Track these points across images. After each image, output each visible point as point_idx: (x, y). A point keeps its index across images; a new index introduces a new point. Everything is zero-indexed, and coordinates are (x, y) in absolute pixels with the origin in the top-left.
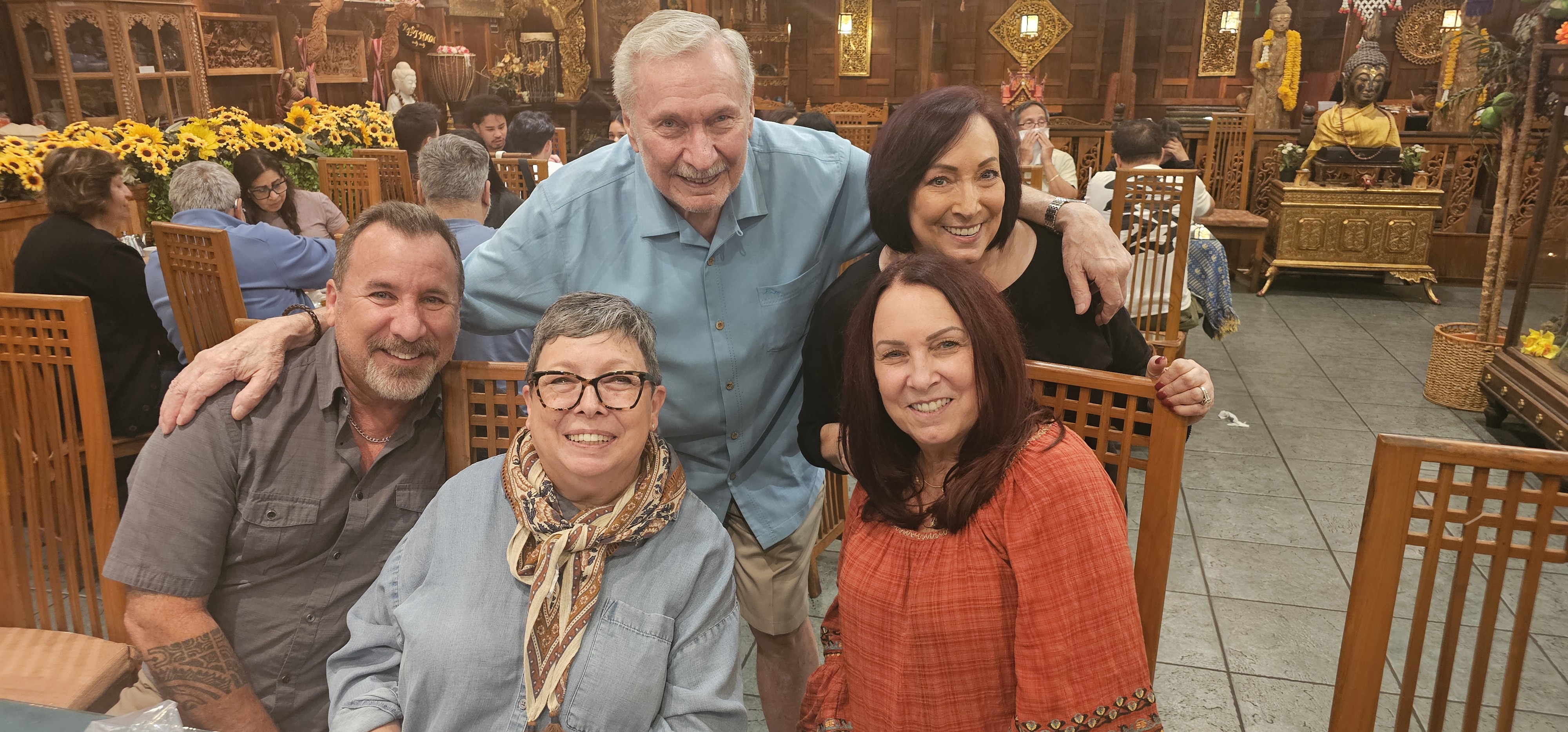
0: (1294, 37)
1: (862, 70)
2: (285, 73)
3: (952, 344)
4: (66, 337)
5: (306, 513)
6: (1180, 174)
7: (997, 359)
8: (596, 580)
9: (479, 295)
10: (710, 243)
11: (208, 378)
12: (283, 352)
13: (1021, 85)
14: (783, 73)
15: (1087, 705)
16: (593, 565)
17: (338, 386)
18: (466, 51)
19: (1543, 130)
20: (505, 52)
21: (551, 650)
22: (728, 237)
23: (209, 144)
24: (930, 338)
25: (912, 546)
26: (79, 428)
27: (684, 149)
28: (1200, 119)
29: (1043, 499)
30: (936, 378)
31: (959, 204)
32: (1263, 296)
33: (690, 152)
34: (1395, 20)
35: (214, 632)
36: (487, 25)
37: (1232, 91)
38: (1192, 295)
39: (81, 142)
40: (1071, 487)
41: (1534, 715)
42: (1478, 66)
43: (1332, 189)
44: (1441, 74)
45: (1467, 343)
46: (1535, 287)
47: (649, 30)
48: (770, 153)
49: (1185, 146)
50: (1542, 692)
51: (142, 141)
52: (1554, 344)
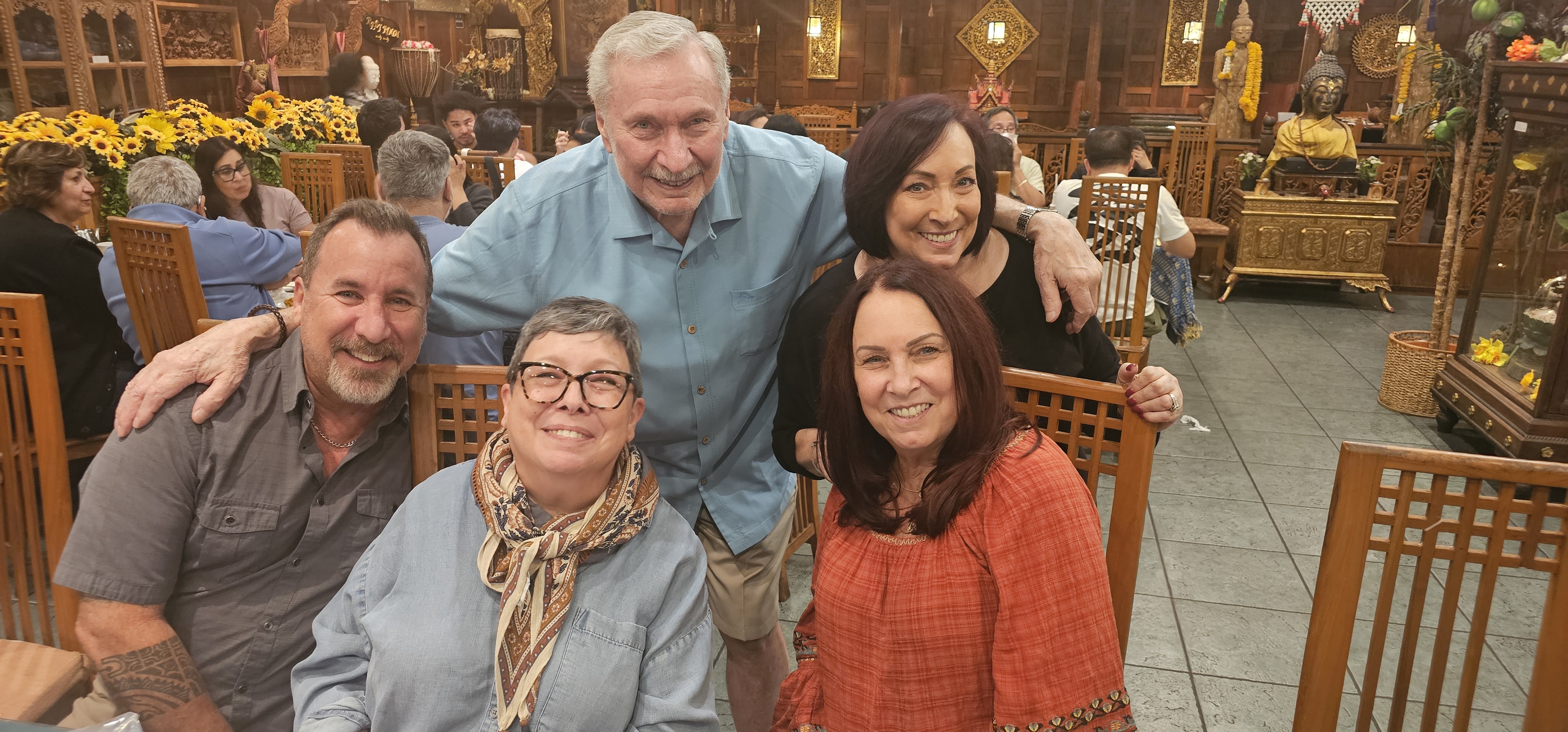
0: (1255, 49)
1: (830, 73)
2: (245, 65)
3: (932, 350)
4: (17, 336)
5: (266, 519)
6: (1145, 183)
7: (975, 364)
8: (568, 587)
9: (447, 295)
10: (683, 246)
11: (168, 380)
12: (248, 355)
13: (988, 91)
14: (752, 75)
15: (1064, 708)
16: (565, 572)
17: (302, 388)
18: (430, 47)
19: (1493, 144)
20: (470, 48)
21: (523, 658)
22: (701, 241)
23: (166, 137)
24: (910, 344)
25: (890, 552)
26: (31, 428)
27: (657, 152)
28: (1163, 128)
29: (1023, 505)
30: (917, 384)
31: (937, 211)
32: (1224, 302)
33: (665, 154)
34: (1352, 35)
35: (172, 640)
36: (452, 21)
37: (1195, 100)
38: (1156, 302)
39: (32, 134)
40: (1049, 492)
41: (1483, 713)
42: (1431, 81)
43: (1290, 199)
44: (1396, 87)
45: (1420, 350)
46: (1485, 296)
47: (626, 31)
48: (744, 156)
49: (1148, 154)
50: (1491, 691)
51: (96, 133)
52: (1503, 351)
